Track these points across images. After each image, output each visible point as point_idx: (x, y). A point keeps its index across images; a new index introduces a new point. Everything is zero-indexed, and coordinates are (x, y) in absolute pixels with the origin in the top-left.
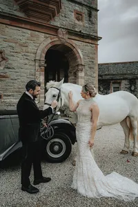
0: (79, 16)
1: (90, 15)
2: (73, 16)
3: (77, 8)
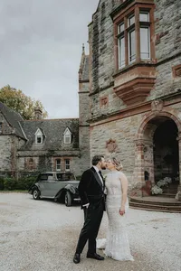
3: (177, 62)
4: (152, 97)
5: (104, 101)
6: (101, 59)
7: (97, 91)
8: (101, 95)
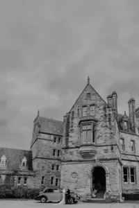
0: (106, 151)
1: (112, 149)
2: (103, 152)
3: (105, 148)
4: (95, 158)
5: (71, 153)
6: (70, 134)
7: (68, 148)
8: (70, 150)
